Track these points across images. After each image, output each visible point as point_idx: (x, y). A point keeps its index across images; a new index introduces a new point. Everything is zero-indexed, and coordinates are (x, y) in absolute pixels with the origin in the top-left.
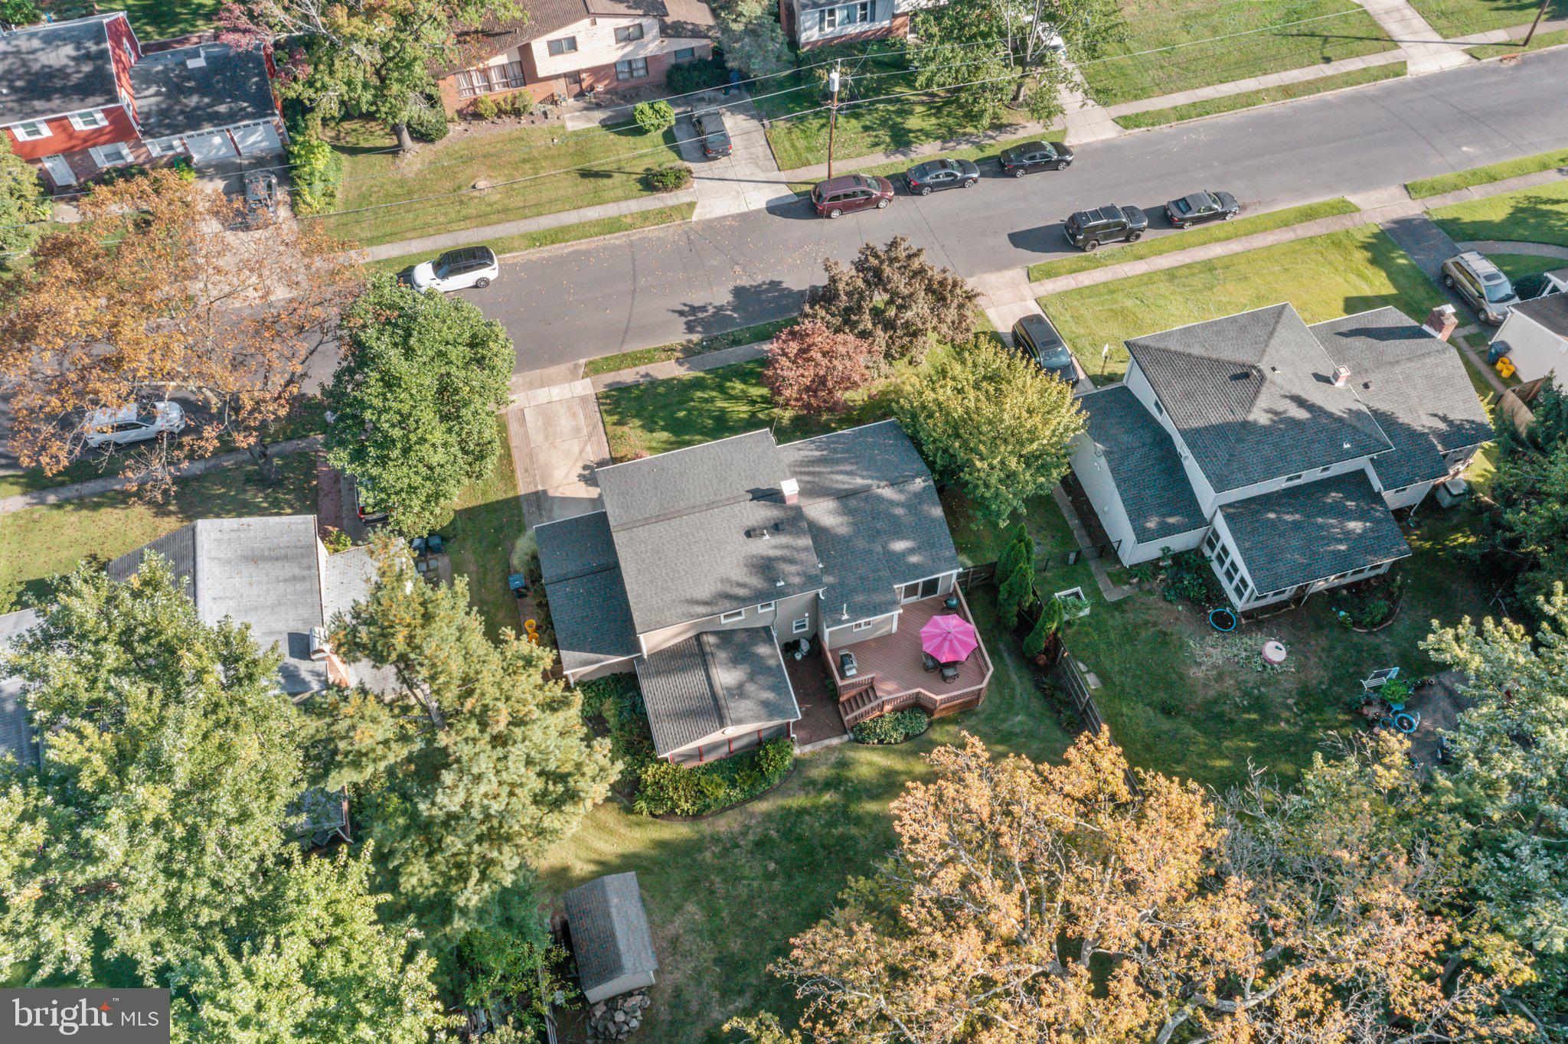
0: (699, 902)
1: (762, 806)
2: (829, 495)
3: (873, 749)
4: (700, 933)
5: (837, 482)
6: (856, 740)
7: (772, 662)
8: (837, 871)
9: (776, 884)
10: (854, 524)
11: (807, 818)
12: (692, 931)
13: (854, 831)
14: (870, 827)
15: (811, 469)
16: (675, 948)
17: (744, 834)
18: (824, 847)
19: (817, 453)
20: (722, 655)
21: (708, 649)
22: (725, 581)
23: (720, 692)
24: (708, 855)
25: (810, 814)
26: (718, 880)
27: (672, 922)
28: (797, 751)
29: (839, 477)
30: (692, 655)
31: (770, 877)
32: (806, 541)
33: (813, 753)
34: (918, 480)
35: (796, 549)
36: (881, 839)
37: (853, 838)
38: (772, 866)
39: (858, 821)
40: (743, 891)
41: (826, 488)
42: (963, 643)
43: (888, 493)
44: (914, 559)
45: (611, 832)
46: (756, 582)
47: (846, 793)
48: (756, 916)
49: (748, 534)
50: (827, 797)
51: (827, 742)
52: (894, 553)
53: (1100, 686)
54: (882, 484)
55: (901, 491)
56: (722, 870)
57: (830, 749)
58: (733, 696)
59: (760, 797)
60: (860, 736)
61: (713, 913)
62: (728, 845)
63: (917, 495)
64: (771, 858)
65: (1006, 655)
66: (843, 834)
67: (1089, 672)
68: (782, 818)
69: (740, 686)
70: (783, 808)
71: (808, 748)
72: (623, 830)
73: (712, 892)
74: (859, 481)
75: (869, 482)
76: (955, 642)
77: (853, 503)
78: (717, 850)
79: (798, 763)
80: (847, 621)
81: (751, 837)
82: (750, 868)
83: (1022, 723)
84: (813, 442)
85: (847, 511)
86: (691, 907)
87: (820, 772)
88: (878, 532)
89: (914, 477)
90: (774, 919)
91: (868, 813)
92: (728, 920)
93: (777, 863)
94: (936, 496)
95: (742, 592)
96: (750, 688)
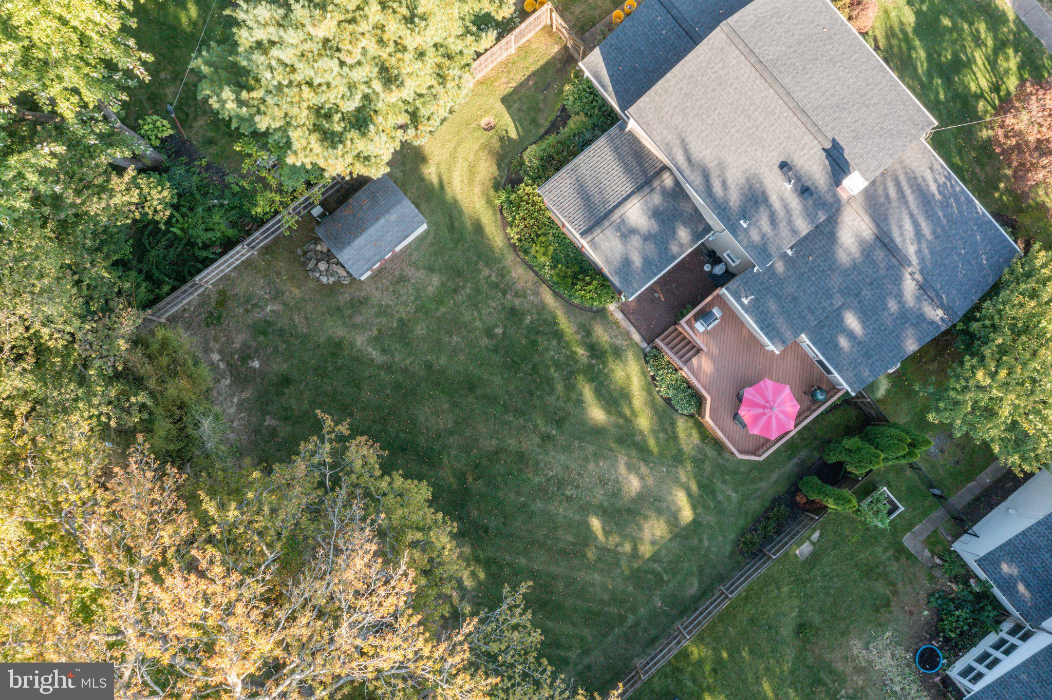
0: (443, 284)
1: (548, 298)
2: (878, 225)
3: (644, 373)
4: (418, 297)
5: (900, 227)
6: (646, 355)
7: (674, 249)
8: (517, 388)
9: (485, 342)
10: (855, 266)
11: (555, 342)
12: (418, 290)
13: (559, 387)
14: (569, 400)
15: (908, 192)
16: (398, 282)
17: (517, 295)
18: (534, 367)
19: (933, 188)
20: (656, 199)
21: (656, 183)
22: (722, 166)
23: (616, 216)
24: (486, 272)
25: (559, 343)
26: (468, 291)
27: (417, 269)
28: (612, 307)
29: (908, 225)
30: (644, 172)
31: (489, 333)
32: (803, 227)
33: (616, 323)
34: (940, 313)
35: (790, 223)
36: (561, 414)
37: (553, 389)
38: (499, 331)
39: (570, 387)
40: (467, 316)
41: (886, 219)
42: (768, 425)
43: (909, 286)
44: (844, 342)
45: (471, 181)
46: (735, 199)
47: (591, 366)
48: (451, 336)
49: (784, 166)
50: (580, 351)
51: (632, 330)
52: (841, 320)
53: (802, 559)
54: (918, 276)
55: (918, 299)
56: (478, 290)
57: (627, 335)
58: (618, 229)
59: (556, 294)
60: (651, 357)
61: (439, 300)
62: (502, 286)
63: (921, 318)
64: (505, 327)
65: (795, 460)
66: (553, 379)
67: (813, 543)
68: (545, 321)
69: (633, 231)
70: (555, 318)
71: (619, 316)
72: (477, 190)
73: (455, 291)
74: (911, 250)
75: (914, 259)
76: (764, 419)
77: (880, 255)
78: (494, 278)
79: (602, 313)
80: (742, 305)
81: (517, 302)
82: (491, 312)
83: (729, 498)
84: (948, 177)
85: (867, 251)
86: (436, 280)
87: (601, 335)
88: (857, 295)
89: (942, 306)
90: (455, 352)
91: (581, 394)
92: (438, 314)
93: (504, 333)
94: (928, 339)
95: (717, 189)
96: (636, 241)
